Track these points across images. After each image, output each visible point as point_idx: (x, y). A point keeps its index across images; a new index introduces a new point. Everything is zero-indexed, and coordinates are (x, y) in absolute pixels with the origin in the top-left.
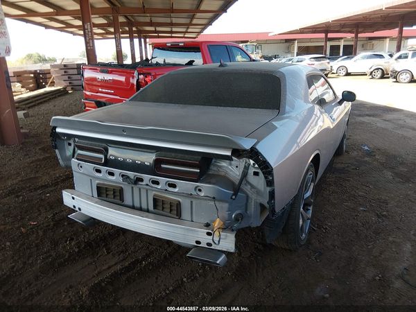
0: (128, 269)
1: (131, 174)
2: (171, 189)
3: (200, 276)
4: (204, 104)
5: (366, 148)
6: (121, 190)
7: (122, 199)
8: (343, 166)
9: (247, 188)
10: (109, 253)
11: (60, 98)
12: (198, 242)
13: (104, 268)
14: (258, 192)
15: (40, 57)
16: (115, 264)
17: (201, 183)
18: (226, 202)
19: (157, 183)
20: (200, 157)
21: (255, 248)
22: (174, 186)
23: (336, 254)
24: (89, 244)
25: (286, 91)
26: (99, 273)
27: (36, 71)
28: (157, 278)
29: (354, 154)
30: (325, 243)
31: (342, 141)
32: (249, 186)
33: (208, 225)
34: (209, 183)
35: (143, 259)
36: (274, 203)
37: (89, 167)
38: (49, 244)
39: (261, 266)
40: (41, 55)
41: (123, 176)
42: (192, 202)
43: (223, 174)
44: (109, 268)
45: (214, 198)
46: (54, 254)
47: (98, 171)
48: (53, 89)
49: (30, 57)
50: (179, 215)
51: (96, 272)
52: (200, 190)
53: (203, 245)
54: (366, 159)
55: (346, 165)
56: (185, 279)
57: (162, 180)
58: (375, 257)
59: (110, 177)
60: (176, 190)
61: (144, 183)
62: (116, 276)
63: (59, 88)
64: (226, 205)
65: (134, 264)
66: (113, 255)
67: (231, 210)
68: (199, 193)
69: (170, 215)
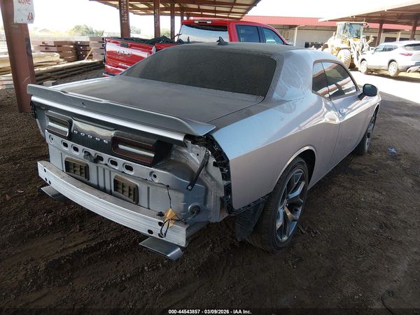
0: (92, 249)
1: (92, 152)
2: (128, 172)
3: (163, 266)
4: (188, 84)
5: (393, 150)
6: (87, 167)
7: (87, 176)
8: (360, 167)
9: (207, 180)
10: (80, 230)
11: (94, 71)
12: (150, 232)
13: (70, 245)
14: (218, 185)
15: (87, 29)
16: (82, 243)
17: (156, 168)
18: (182, 192)
19: (115, 163)
20: (155, 141)
21: (231, 245)
22: (130, 168)
23: (318, 262)
24: (64, 219)
25: (279, 77)
26: (64, 249)
27: (77, 42)
28: (118, 263)
29: (377, 155)
30: (310, 249)
31: (364, 140)
32: (210, 178)
33: (161, 215)
34: (164, 169)
35: (112, 241)
36: (231, 199)
37: (58, 140)
38: (27, 214)
39: (231, 264)
40: (89, 27)
41: (85, 152)
42: (148, 188)
43: (183, 161)
44: (76, 245)
45: (168, 186)
46: (27, 224)
47: (66, 145)
48: (90, 61)
49: (78, 28)
50: (136, 200)
51: (61, 249)
52: (155, 176)
53: (155, 235)
54: (389, 162)
55: (364, 167)
56: (146, 268)
57: (120, 161)
58: (362, 272)
59: (75, 153)
60: (132, 173)
61: (104, 162)
62: (78, 255)
63: (96, 61)
64: (181, 196)
65: (101, 245)
66: (85, 233)
67: (187, 202)
68: (154, 179)
69: (128, 199)
